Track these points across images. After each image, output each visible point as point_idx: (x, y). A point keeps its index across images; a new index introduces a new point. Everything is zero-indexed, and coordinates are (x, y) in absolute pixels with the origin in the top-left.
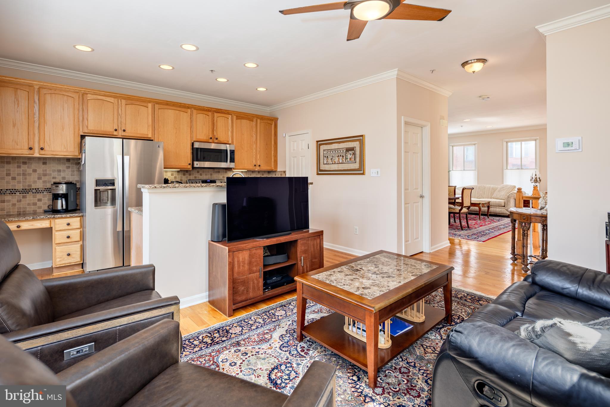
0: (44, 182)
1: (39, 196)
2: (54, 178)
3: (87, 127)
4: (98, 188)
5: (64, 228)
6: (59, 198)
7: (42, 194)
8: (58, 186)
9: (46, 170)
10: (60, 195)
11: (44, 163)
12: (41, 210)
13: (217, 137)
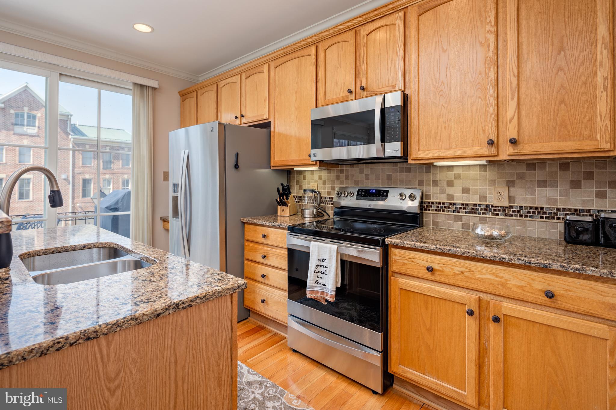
13: (364, 85)
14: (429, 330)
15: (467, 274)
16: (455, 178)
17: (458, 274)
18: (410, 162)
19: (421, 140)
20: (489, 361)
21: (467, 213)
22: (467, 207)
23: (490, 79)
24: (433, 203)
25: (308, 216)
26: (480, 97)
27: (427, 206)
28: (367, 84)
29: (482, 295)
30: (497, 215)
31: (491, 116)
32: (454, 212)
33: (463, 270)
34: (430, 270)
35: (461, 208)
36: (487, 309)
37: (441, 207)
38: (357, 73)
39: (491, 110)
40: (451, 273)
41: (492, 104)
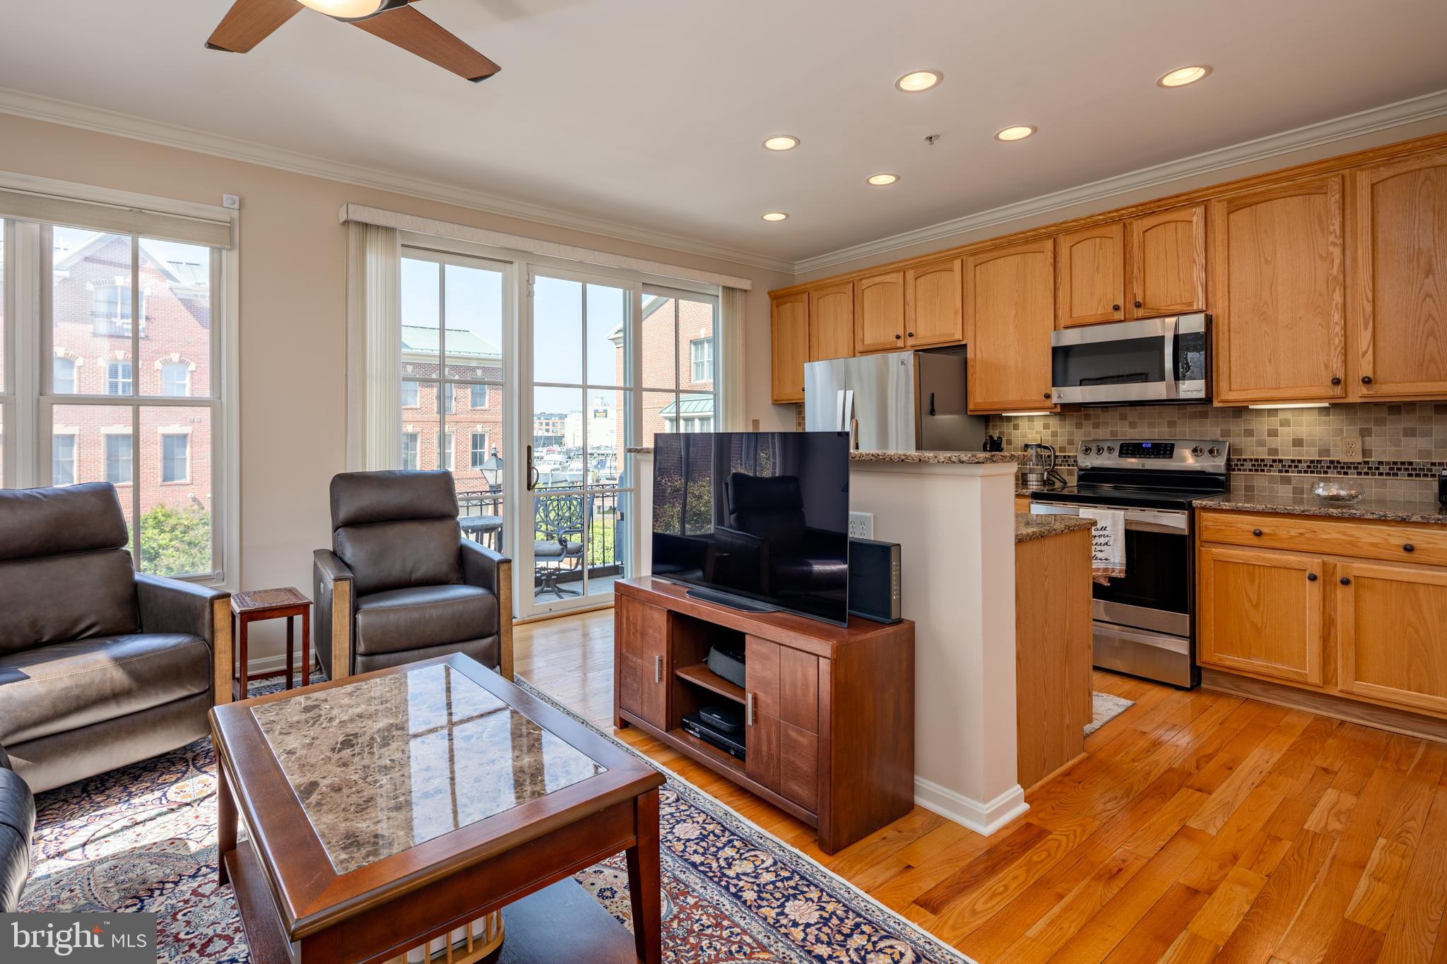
3: (863, 341)
13: (1140, 299)
14: (1256, 606)
15: (1307, 535)
16: (1281, 425)
17: (1295, 537)
18: (1216, 404)
19: (1233, 376)
20: (1336, 632)
21: (1300, 472)
22: (1300, 465)
23: (1334, 303)
24: (1245, 460)
25: (1034, 483)
26: (1320, 324)
27: (1237, 465)
28: (1144, 298)
29: (1327, 558)
30: (1346, 473)
31: (1336, 349)
32: (1280, 471)
33: (1301, 531)
34: (1258, 534)
35: (1290, 466)
36: (1333, 573)
37: (1259, 465)
38: (1127, 282)
39: (1337, 341)
40: (1287, 536)
41: (1337, 334)
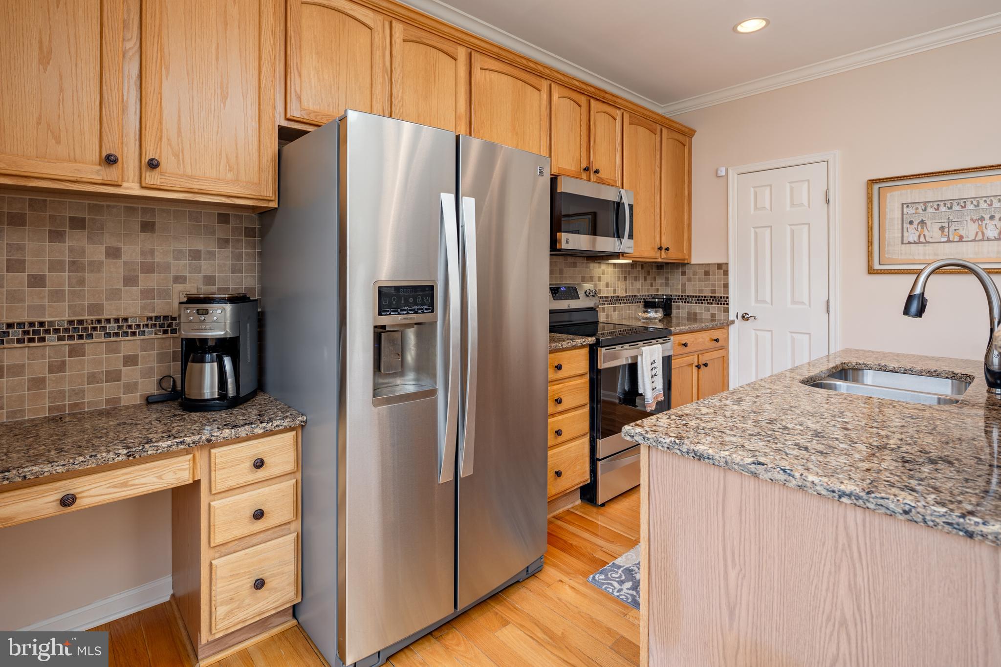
0: (147, 294)
1: (128, 345)
2: (178, 279)
3: (299, 99)
4: (386, 320)
5: (242, 481)
6: (208, 356)
7: (137, 337)
8: (206, 312)
9: (152, 252)
10: (210, 343)
11: (148, 227)
12: (135, 398)
23: (657, 202)
30: (621, 303)
31: (658, 229)
39: (658, 225)
41: (658, 220)
